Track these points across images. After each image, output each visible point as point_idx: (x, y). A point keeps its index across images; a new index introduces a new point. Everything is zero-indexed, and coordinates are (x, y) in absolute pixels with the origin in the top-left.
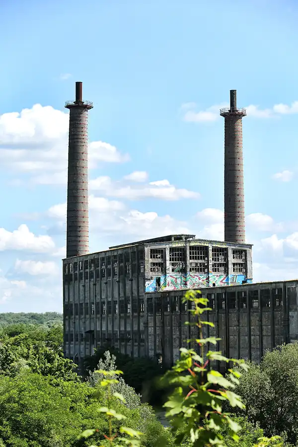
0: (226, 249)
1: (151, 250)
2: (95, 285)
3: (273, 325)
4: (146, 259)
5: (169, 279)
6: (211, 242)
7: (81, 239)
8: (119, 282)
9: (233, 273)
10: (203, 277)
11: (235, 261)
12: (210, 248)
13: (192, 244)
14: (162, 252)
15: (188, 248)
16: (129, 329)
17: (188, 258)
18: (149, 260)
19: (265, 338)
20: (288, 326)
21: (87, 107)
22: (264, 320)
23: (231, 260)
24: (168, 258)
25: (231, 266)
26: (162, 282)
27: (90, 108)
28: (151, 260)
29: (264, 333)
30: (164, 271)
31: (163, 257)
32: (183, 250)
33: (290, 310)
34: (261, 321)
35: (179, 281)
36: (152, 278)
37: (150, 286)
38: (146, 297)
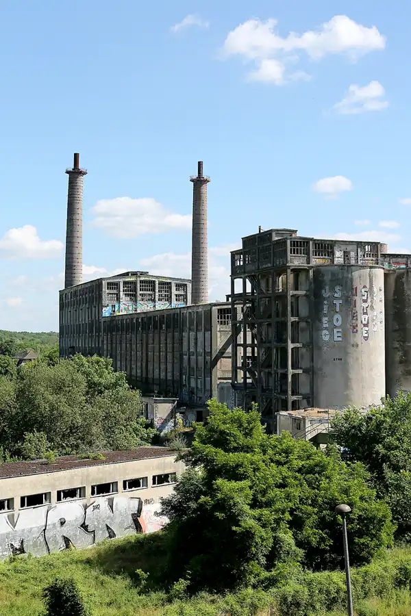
0: (170, 283)
1: (108, 283)
2: (76, 311)
3: (173, 343)
4: (103, 290)
5: (122, 306)
6: (157, 277)
7: (76, 275)
8: (88, 308)
9: (175, 302)
10: (151, 305)
11: (177, 293)
12: (157, 283)
13: (142, 279)
14: (117, 284)
15: (138, 282)
16: (93, 346)
17: (139, 289)
18: (105, 290)
19: (168, 354)
20: (182, 343)
21: (82, 173)
22: (168, 340)
23: (174, 292)
24: (121, 290)
25: (174, 297)
26: (116, 309)
27: (85, 173)
28: (107, 291)
29: (168, 350)
30: (118, 299)
31: (118, 289)
32: (134, 283)
33: (183, 331)
34: (166, 340)
35: (130, 309)
36: (108, 306)
37: (106, 312)
38: (103, 320)
